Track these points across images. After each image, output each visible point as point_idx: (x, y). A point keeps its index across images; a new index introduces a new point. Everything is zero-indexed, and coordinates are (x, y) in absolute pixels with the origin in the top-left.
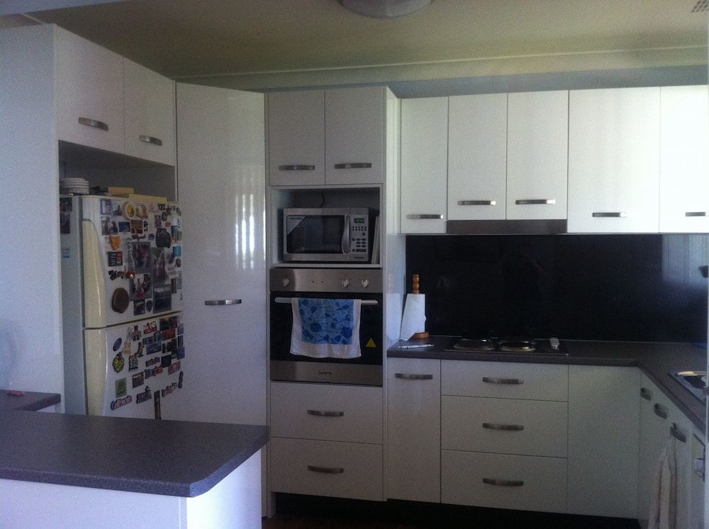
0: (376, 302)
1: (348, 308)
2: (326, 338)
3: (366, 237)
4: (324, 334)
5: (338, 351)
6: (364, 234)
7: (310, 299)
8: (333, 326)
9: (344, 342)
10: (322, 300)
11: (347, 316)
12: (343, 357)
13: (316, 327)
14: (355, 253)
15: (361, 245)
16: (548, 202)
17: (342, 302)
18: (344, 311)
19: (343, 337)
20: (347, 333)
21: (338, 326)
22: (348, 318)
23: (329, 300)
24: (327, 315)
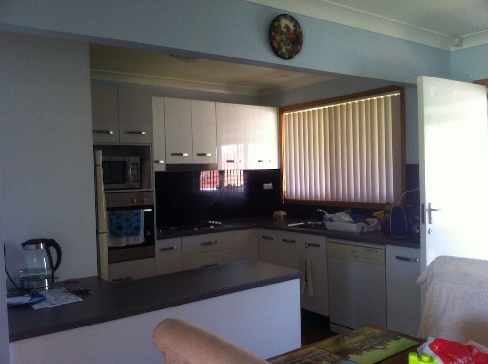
0: (150, 210)
1: (138, 214)
2: (126, 234)
3: (139, 173)
4: (125, 231)
5: (132, 240)
6: (138, 172)
7: (116, 212)
8: (130, 226)
9: (136, 235)
10: (124, 211)
11: (137, 219)
12: (135, 243)
13: (120, 228)
14: (133, 183)
15: (136, 178)
16: (207, 155)
17: (135, 211)
18: (136, 216)
19: (135, 232)
20: (138, 229)
21: (133, 226)
22: (138, 221)
23: (128, 211)
24: (127, 220)
